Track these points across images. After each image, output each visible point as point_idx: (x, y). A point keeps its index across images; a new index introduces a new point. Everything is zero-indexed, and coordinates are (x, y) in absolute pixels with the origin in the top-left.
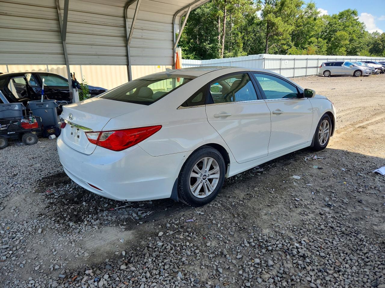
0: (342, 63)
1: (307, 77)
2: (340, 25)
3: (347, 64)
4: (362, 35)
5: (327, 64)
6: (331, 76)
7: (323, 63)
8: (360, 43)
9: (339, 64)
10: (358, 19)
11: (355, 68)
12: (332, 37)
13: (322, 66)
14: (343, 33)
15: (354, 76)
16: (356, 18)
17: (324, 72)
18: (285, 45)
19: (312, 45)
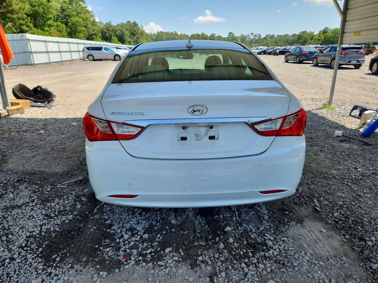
0: (102, 48)
1: (74, 61)
2: (73, 11)
3: (105, 49)
4: (94, 23)
5: (88, 49)
6: (94, 60)
7: (84, 47)
8: (94, 30)
9: (100, 49)
10: (86, 7)
11: (114, 53)
12: (69, 22)
13: (83, 50)
14: (78, 19)
15: (114, 60)
16: (84, 6)
17: (88, 56)
18: (23, 25)
19: (51, 28)
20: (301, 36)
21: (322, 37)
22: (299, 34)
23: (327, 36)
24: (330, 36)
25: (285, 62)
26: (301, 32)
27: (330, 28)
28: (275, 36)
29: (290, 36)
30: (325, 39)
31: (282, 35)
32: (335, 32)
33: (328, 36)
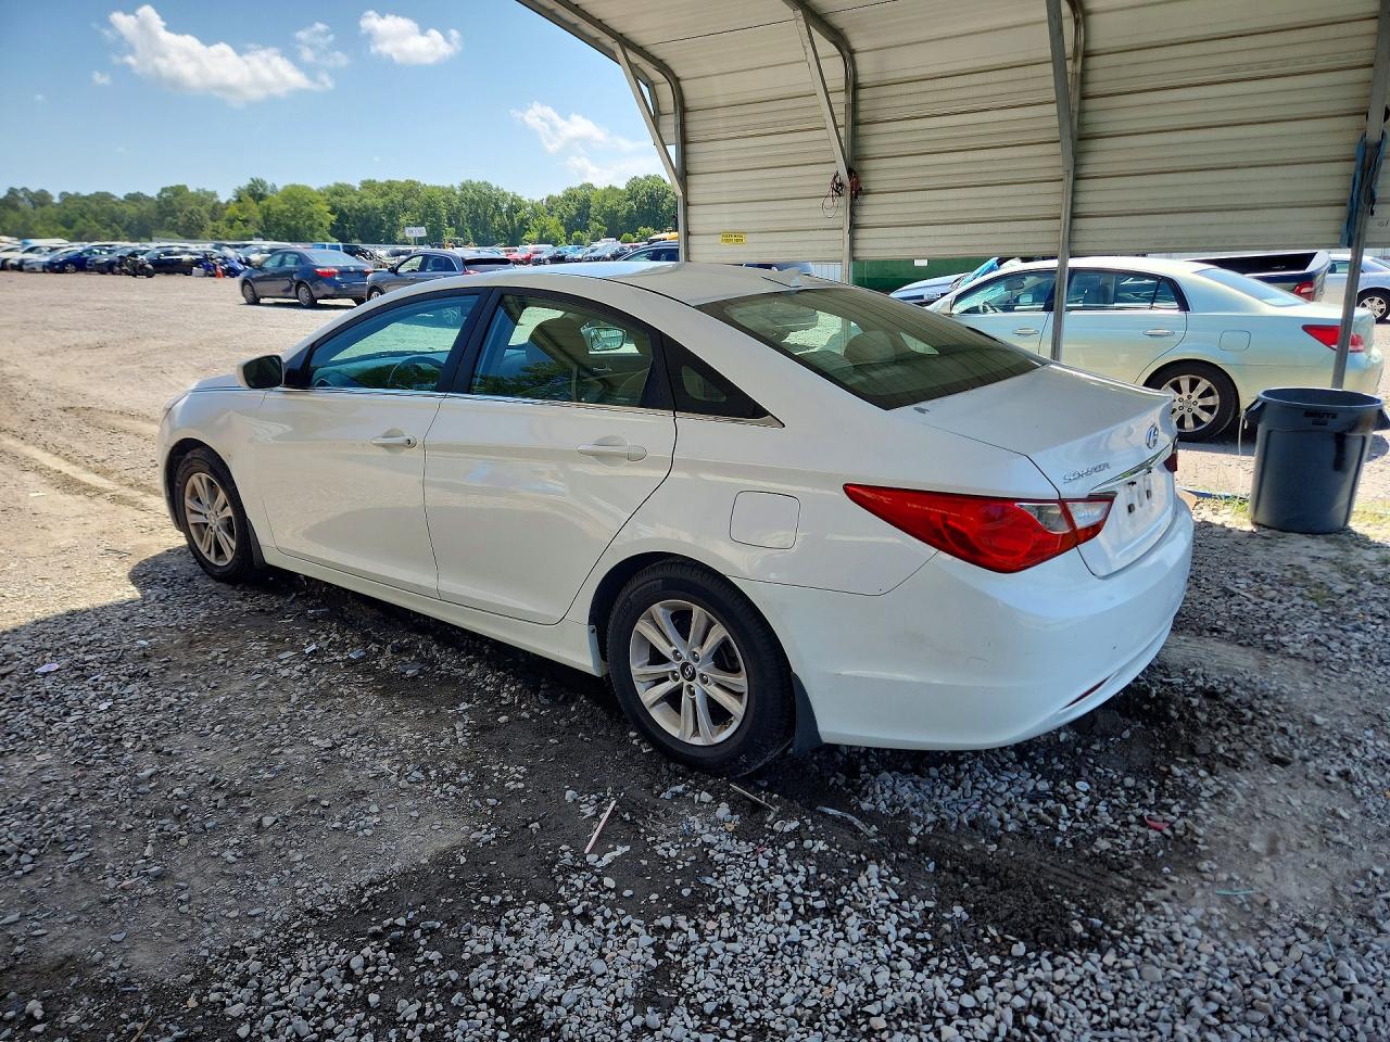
20: (168, 202)
21: (255, 211)
22: (159, 196)
23: (269, 208)
24: (283, 212)
25: (249, 304)
26: (164, 190)
27: (269, 183)
28: (51, 197)
29: (123, 202)
30: (266, 218)
31: (85, 192)
32: (295, 198)
33: (274, 209)
